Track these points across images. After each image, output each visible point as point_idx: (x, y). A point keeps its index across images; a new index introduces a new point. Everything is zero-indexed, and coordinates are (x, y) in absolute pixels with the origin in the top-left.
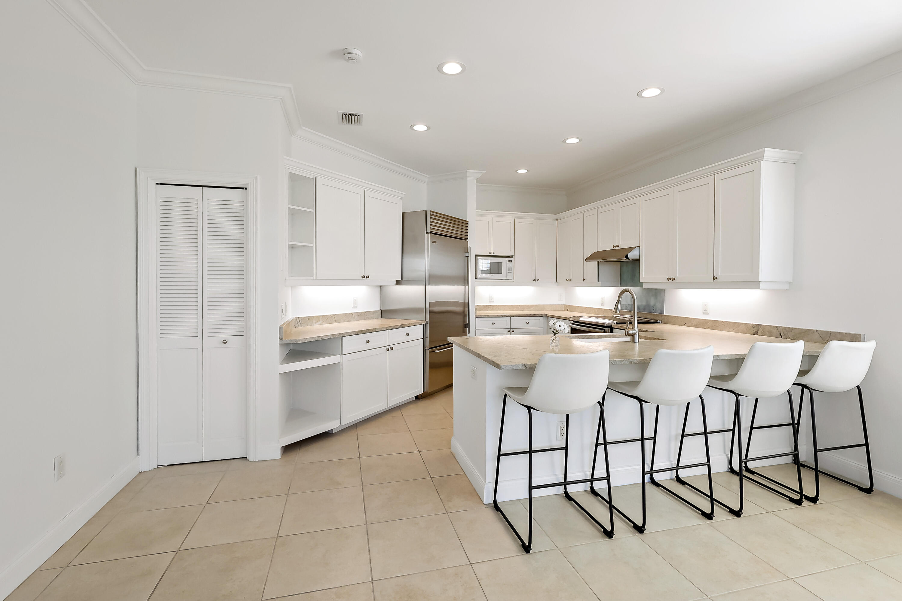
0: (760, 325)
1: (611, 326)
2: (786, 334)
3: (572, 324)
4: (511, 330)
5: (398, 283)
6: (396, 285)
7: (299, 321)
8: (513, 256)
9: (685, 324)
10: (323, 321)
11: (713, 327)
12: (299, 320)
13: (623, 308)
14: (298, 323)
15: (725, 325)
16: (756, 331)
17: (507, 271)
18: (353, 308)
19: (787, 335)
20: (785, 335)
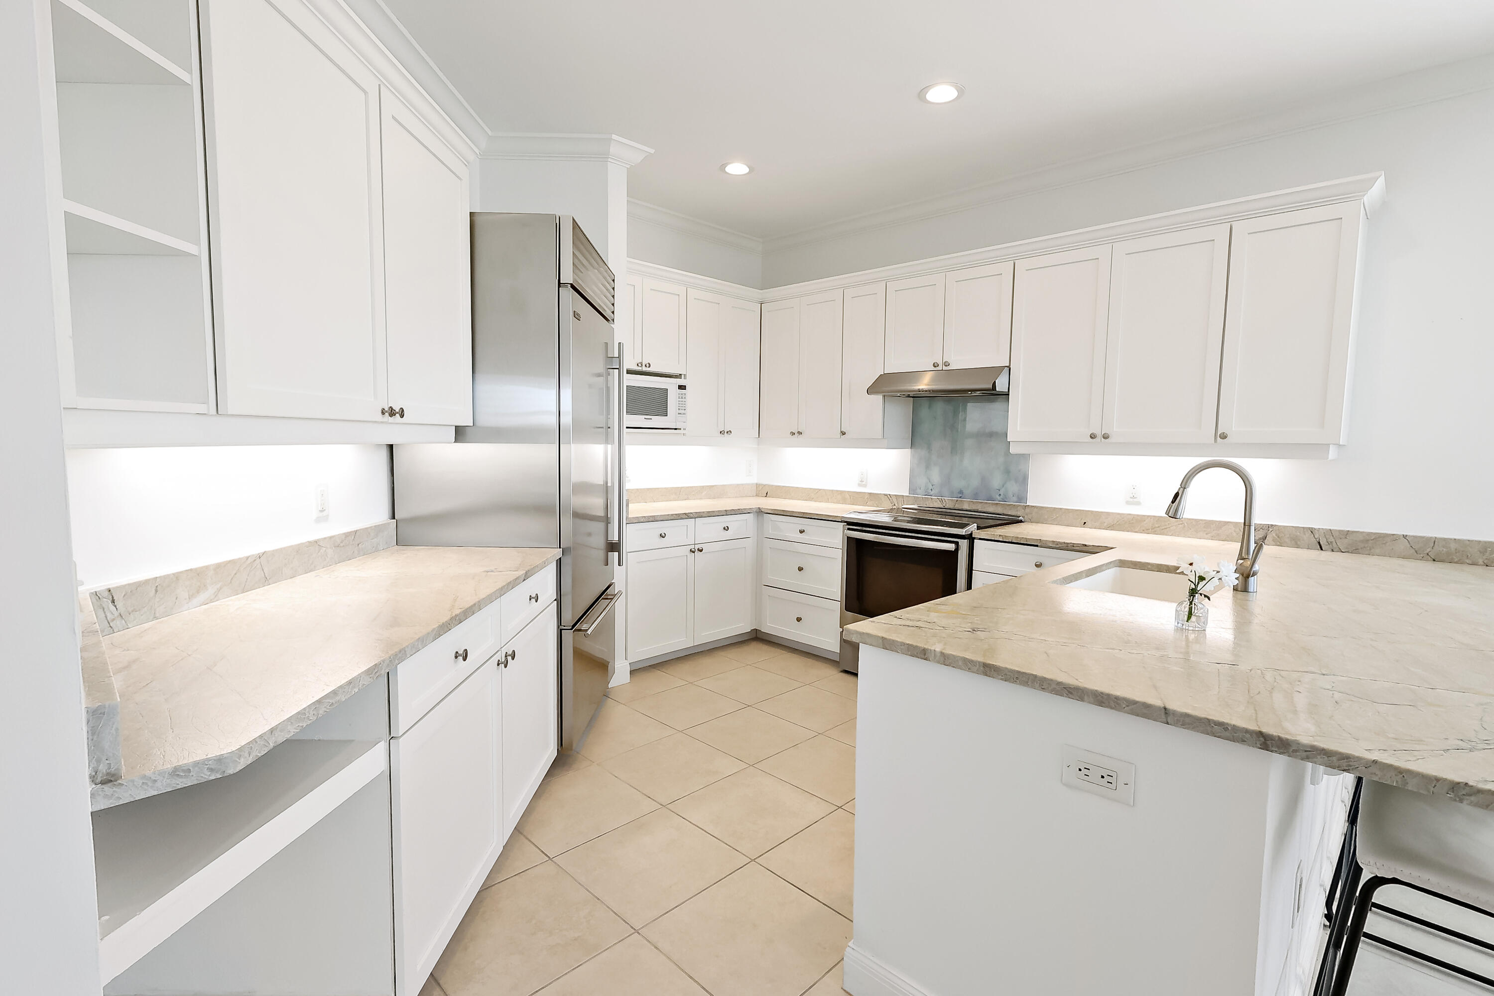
0: (1272, 525)
1: (971, 534)
2: (1331, 542)
3: (849, 529)
4: (697, 547)
5: (460, 434)
6: (454, 442)
7: (111, 605)
8: (683, 376)
9: (1085, 523)
10: (218, 586)
11: (1155, 529)
12: (113, 601)
13: (918, 491)
14: (110, 616)
15: (1184, 526)
16: (1261, 536)
17: (678, 410)
18: (318, 520)
19: (1334, 544)
20: (1329, 543)
